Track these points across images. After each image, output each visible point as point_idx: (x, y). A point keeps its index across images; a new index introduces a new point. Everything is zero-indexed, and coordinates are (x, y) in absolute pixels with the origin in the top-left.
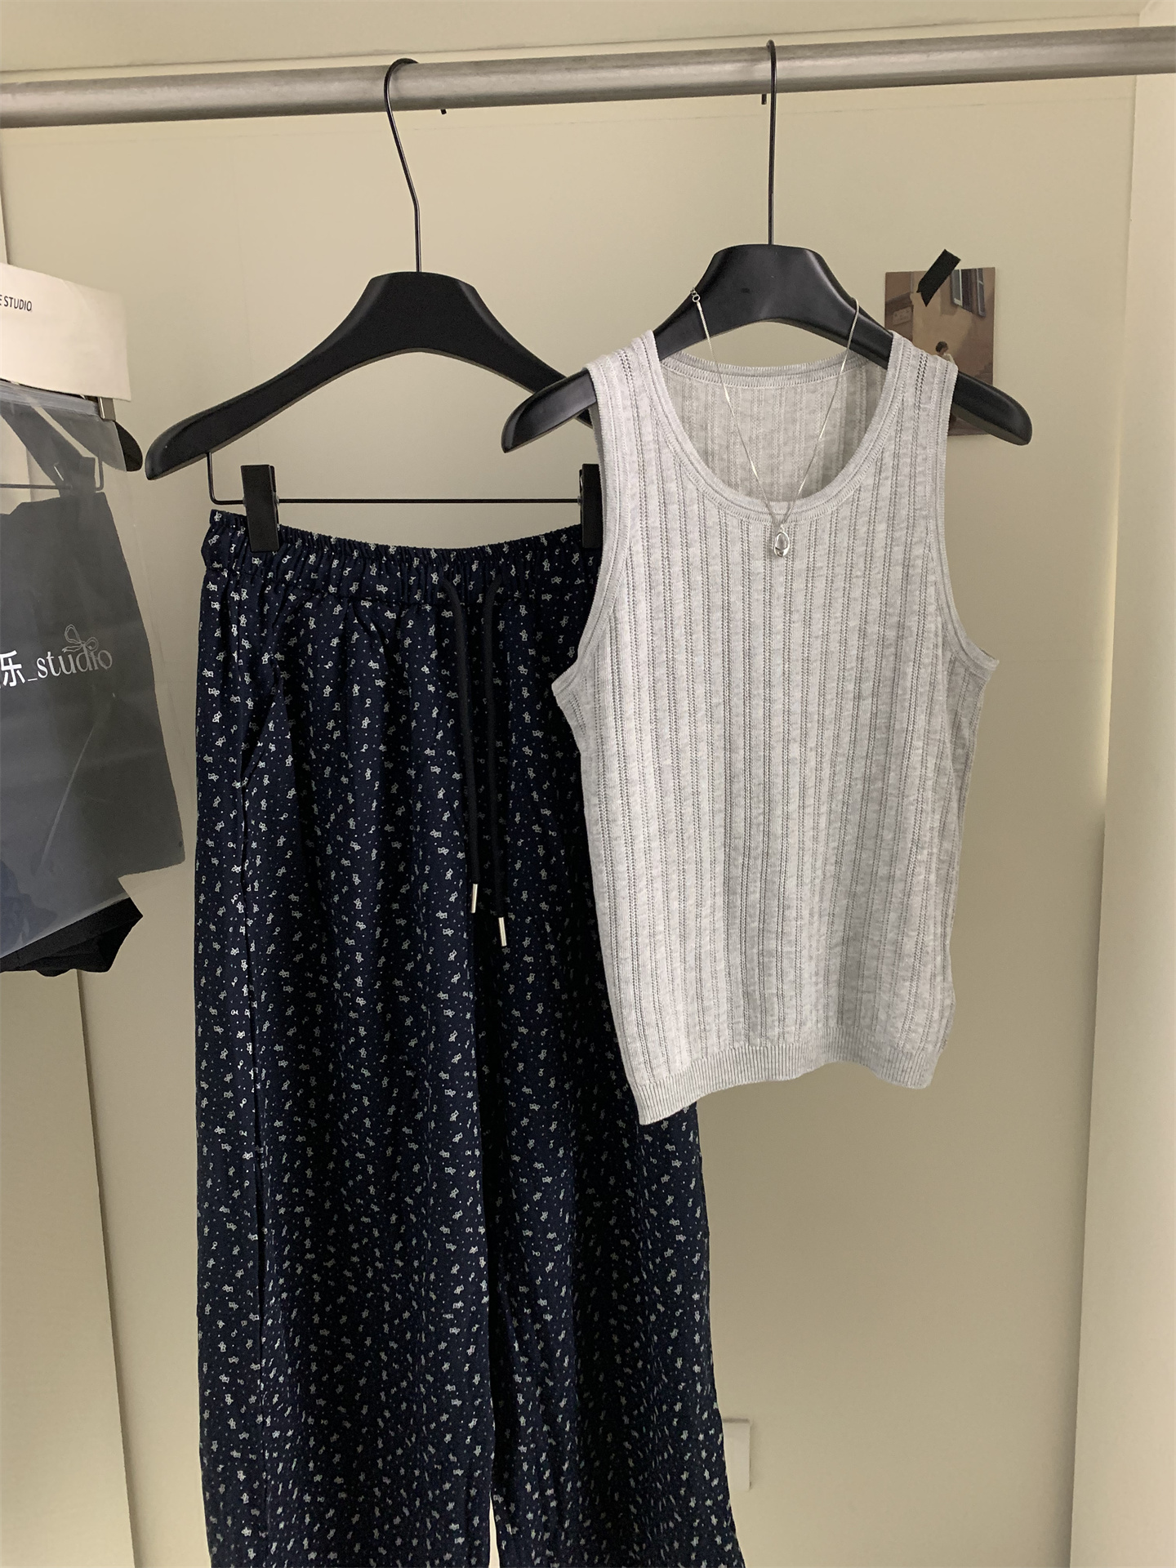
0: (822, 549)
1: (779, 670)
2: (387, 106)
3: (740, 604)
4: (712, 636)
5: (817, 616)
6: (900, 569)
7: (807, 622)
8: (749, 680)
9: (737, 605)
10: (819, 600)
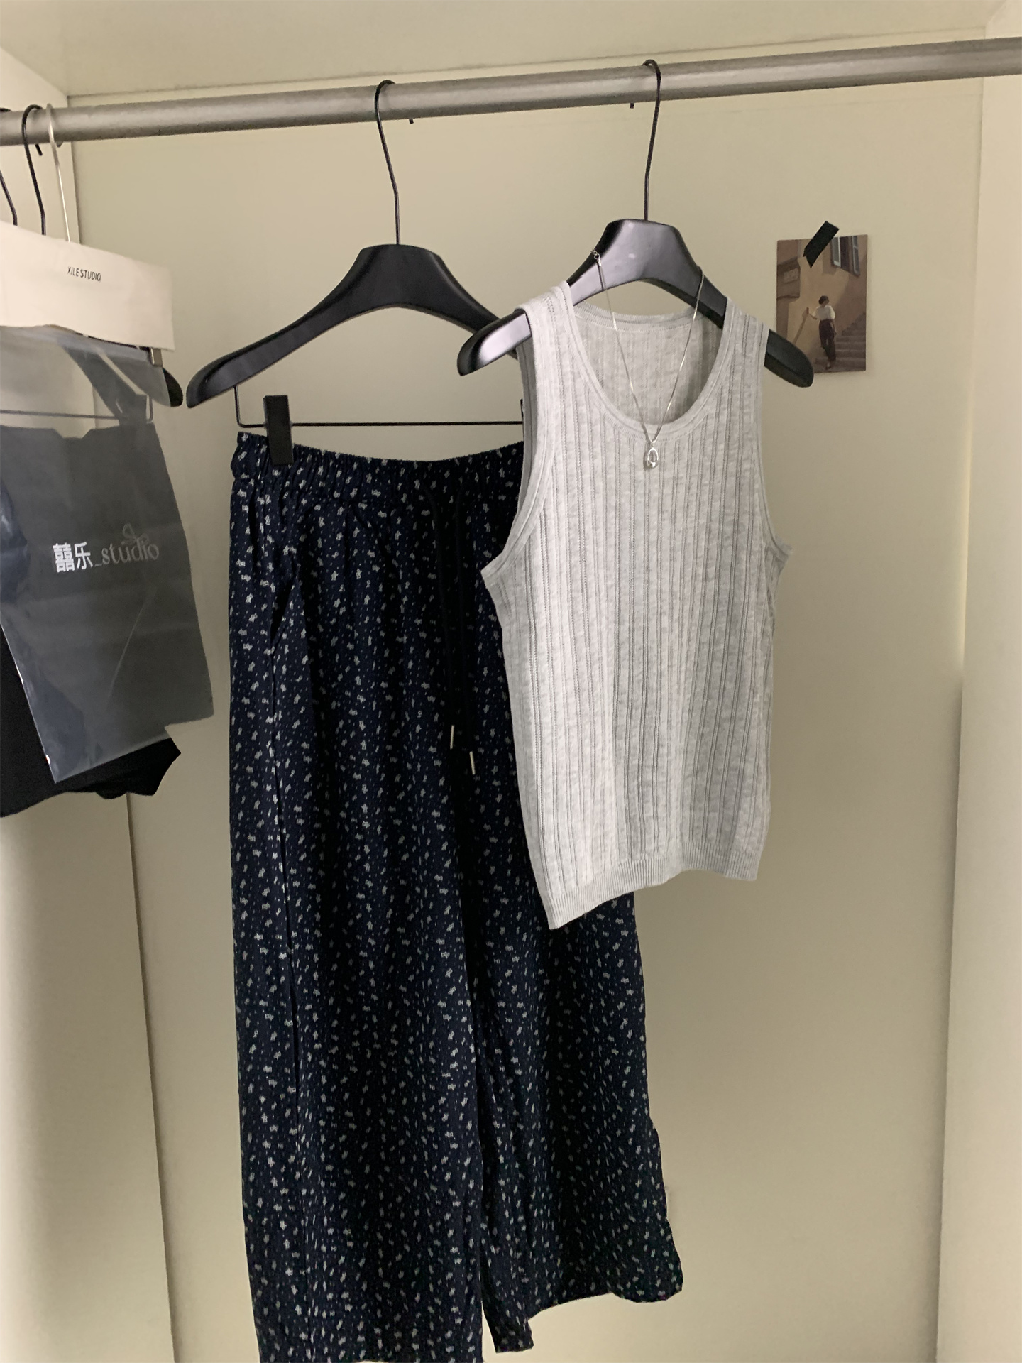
0: (684, 462)
1: (654, 558)
2: (378, 117)
3: (627, 505)
4: (609, 531)
5: (680, 515)
6: (733, 479)
7: (673, 520)
8: (633, 566)
9: (626, 506)
10: (681, 503)
